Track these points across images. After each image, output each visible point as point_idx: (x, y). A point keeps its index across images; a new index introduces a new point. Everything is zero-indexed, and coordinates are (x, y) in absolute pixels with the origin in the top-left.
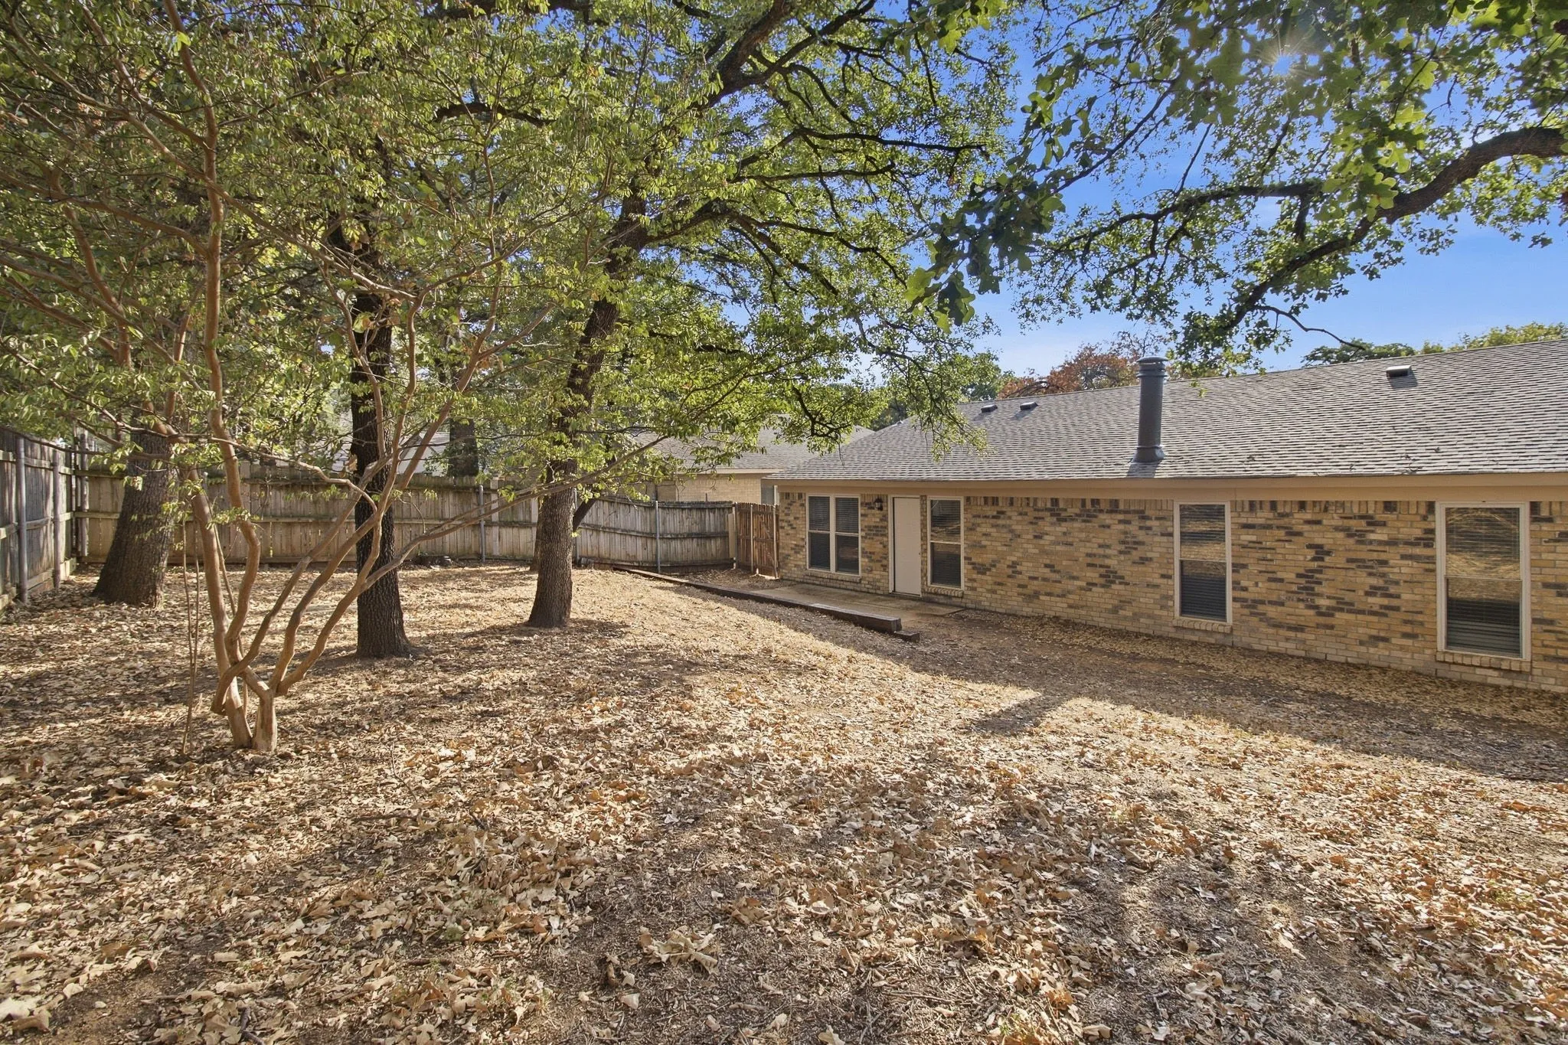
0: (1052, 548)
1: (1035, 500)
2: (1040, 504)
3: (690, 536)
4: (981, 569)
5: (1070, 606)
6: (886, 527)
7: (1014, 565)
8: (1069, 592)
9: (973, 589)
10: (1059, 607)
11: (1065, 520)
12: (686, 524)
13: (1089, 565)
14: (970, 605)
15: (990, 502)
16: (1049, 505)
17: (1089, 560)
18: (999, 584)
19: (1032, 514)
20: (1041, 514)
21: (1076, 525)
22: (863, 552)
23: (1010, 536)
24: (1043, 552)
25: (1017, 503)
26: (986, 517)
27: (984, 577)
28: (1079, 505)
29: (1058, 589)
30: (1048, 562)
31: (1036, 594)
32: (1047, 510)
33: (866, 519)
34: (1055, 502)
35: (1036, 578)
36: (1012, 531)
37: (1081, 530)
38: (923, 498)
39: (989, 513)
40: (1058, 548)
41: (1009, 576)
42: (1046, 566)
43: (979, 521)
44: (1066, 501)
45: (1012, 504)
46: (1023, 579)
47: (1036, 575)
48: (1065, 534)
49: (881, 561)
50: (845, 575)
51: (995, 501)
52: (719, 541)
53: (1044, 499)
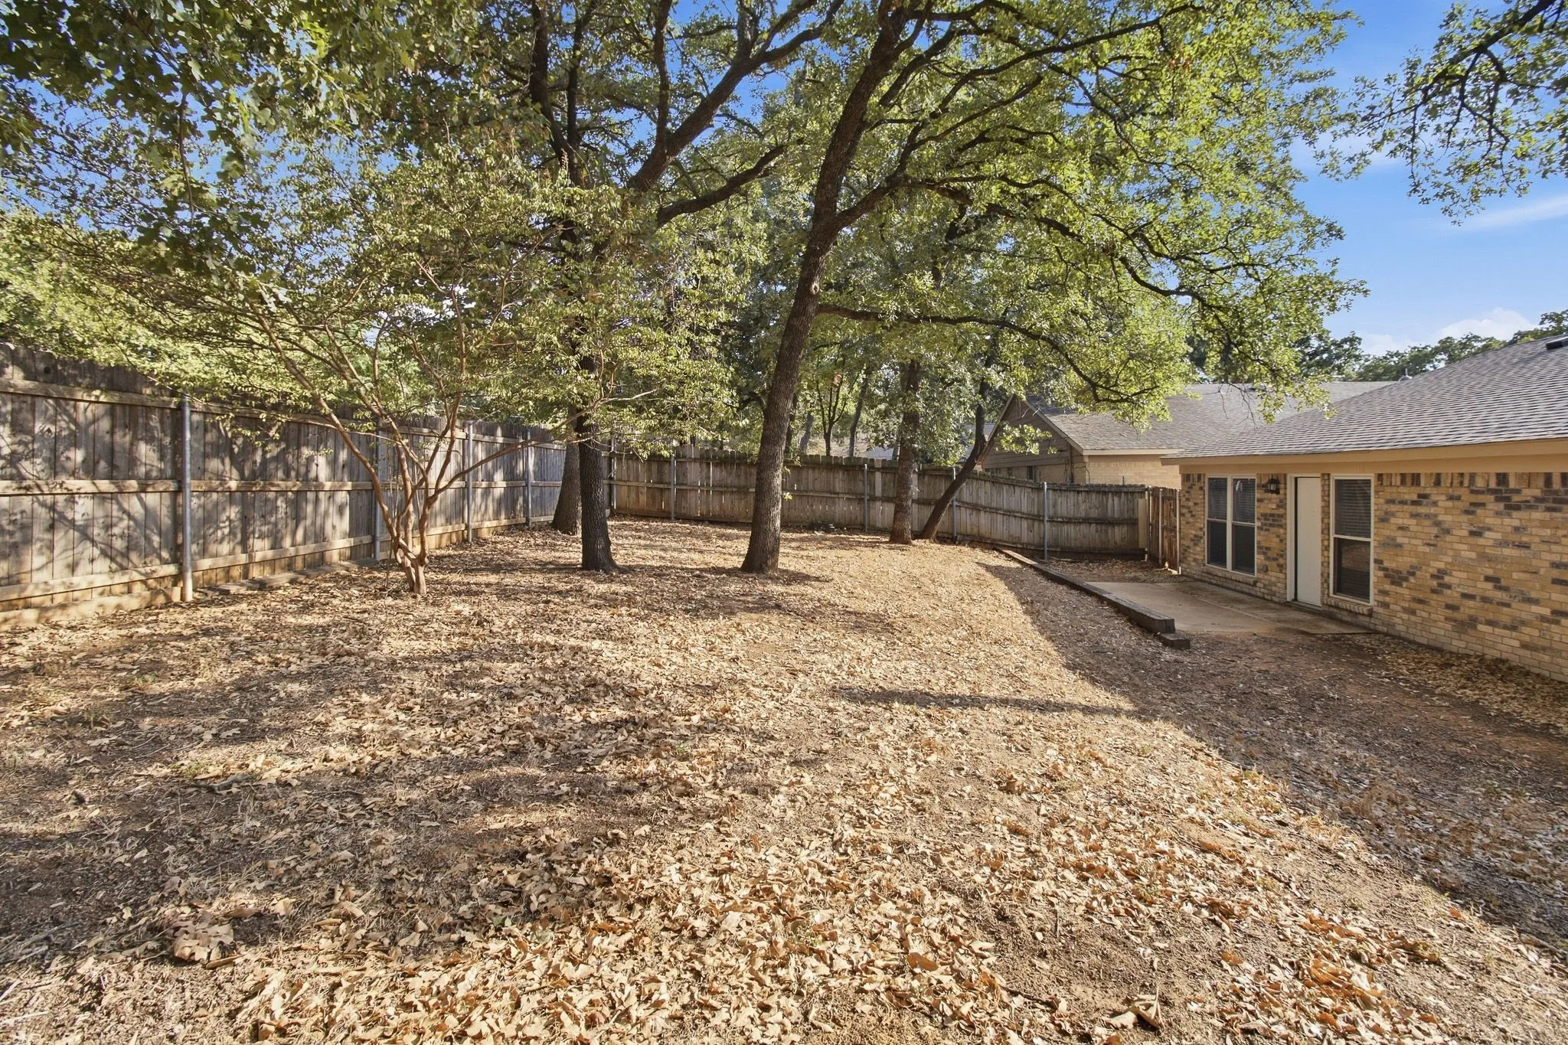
0: (1498, 551)
1: (1472, 476)
2: (1480, 483)
3: (1087, 521)
4: (1395, 578)
5: (1525, 646)
6: (1283, 516)
7: (1439, 575)
8: (1523, 623)
9: (1386, 605)
10: (1506, 645)
11: (1517, 508)
12: (1083, 507)
13: (1556, 581)
14: (1380, 628)
15: (1409, 480)
16: (1493, 485)
17: (1556, 573)
18: (1420, 601)
19: (1467, 498)
20: (1480, 498)
21: (1537, 515)
22: (1260, 548)
23: (1435, 531)
24: (1483, 557)
25: (1446, 482)
26: (1403, 502)
27: (1399, 590)
28: (1541, 483)
29: (1505, 615)
30: (1490, 572)
31: (1473, 622)
32: (1491, 491)
33: (1263, 505)
34: (1502, 478)
35: (1472, 597)
36: (1437, 524)
37: (1543, 524)
38: (1325, 477)
39: (1407, 497)
40: (1507, 551)
41: (1434, 591)
42: (1488, 579)
43: (1393, 508)
44: (1520, 477)
45: (1438, 483)
46: (1452, 596)
47: (1470, 591)
48: (1517, 529)
49: (1277, 559)
50: (1241, 575)
51: (1416, 479)
52: (1125, 529)
53: (1486, 474)
